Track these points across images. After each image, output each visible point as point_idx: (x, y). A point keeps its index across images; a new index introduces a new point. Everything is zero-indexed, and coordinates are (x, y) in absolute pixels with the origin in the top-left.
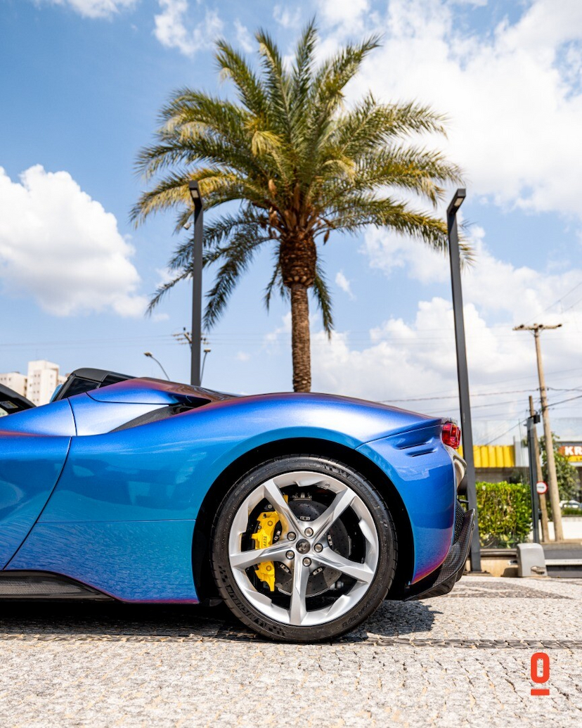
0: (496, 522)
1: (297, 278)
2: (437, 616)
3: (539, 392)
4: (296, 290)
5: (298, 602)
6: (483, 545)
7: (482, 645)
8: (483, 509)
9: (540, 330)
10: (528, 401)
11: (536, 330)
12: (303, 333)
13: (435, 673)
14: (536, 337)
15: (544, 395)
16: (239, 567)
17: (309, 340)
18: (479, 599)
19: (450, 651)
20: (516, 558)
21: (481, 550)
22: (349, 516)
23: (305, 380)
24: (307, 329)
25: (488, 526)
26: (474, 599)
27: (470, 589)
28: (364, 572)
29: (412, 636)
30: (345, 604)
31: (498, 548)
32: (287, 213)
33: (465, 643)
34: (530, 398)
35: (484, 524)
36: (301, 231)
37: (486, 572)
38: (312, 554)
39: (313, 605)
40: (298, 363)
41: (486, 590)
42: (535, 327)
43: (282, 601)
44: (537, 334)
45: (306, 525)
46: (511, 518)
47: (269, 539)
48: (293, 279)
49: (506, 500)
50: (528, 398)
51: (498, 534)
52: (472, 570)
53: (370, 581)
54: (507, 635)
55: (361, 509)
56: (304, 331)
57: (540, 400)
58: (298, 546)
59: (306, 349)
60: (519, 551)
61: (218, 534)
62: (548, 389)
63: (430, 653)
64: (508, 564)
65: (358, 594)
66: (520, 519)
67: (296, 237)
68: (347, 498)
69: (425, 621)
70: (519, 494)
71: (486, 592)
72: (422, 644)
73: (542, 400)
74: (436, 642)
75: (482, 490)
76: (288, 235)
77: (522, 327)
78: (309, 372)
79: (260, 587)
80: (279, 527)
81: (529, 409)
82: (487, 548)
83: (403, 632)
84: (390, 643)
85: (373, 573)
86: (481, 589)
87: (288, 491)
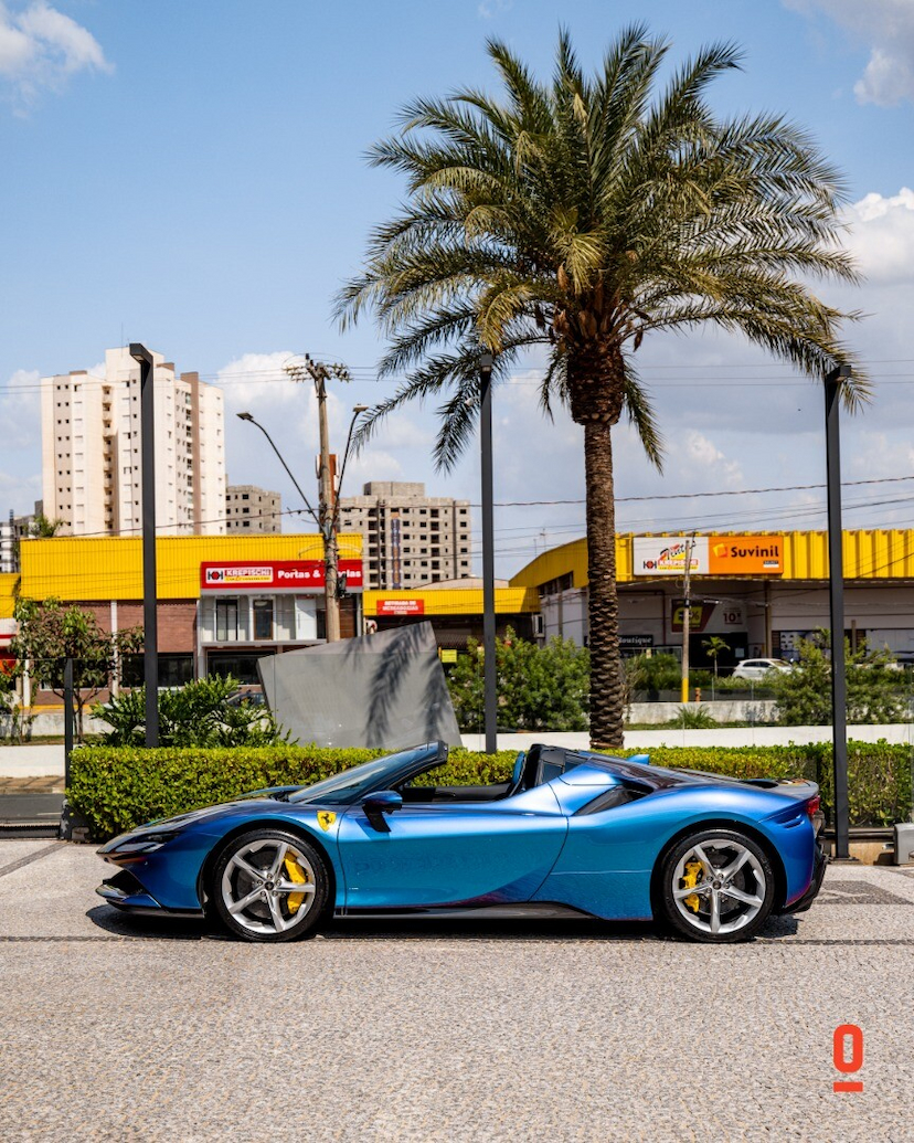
0: (871, 795)
1: (596, 416)
2: (799, 923)
4: (593, 434)
5: (715, 919)
6: (853, 822)
7: (827, 943)
8: (855, 779)
12: (605, 502)
13: (799, 957)
16: (679, 899)
17: (613, 511)
18: (833, 906)
19: (807, 947)
20: (892, 839)
21: (850, 830)
22: (748, 868)
23: (607, 573)
24: (611, 494)
25: (862, 800)
26: (829, 906)
27: (829, 894)
28: (756, 901)
29: (783, 939)
30: (745, 920)
31: (874, 827)
32: (582, 316)
33: (817, 942)
35: (855, 797)
36: (602, 339)
37: (854, 859)
38: (722, 890)
39: (724, 920)
40: (597, 547)
41: (843, 894)
43: (706, 919)
45: (719, 871)
46: (890, 789)
47: (695, 880)
48: (590, 416)
49: (886, 767)
51: (874, 809)
52: (837, 856)
53: (760, 906)
54: (845, 937)
55: (755, 862)
56: (606, 498)
58: (714, 885)
59: (610, 526)
60: (896, 832)
61: (666, 879)
63: (796, 947)
64: (883, 847)
65: (753, 914)
66: (903, 790)
67: (594, 350)
68: (746, 856)
69: (791, 928)
70: (902, 760)
71: (842, 897)
72: (790, 943)
74: (799, 942)
75: (855, 755)
76: (582, 346)
78: (613, 560)
79: (690, 910)
80: (701, 872)
82: (859, 827)
83: (777, 936)
84: (770, 943)
85: (761, 902)
86: (839, 893)
87: (707, 851)
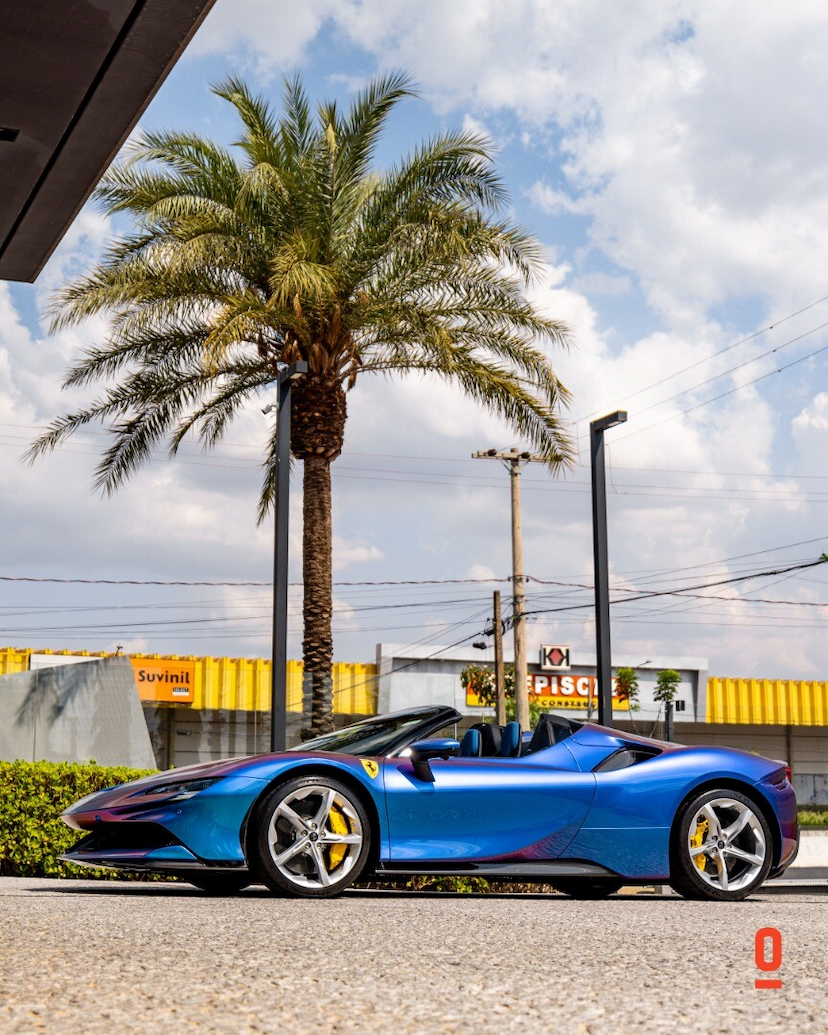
3: (511, 583)
5: (725, 876)
9: (522, 462)
10: (492, 601)
11: (515, 461)
14: (513, 474)
15: (520, 592)
28: (758, 859)
30: (749, 878)
34: (496, 594)
42: (514, 456)
44: (516, 470)
50: (492, 595)
53: (761, 864)
57: (512, 600)
58: (719, 844)
62: (528, 581)
65: (756, 872)
68: (748, 815)
73: (516, 599)
77: (492, 453)
81: (492, 616)
